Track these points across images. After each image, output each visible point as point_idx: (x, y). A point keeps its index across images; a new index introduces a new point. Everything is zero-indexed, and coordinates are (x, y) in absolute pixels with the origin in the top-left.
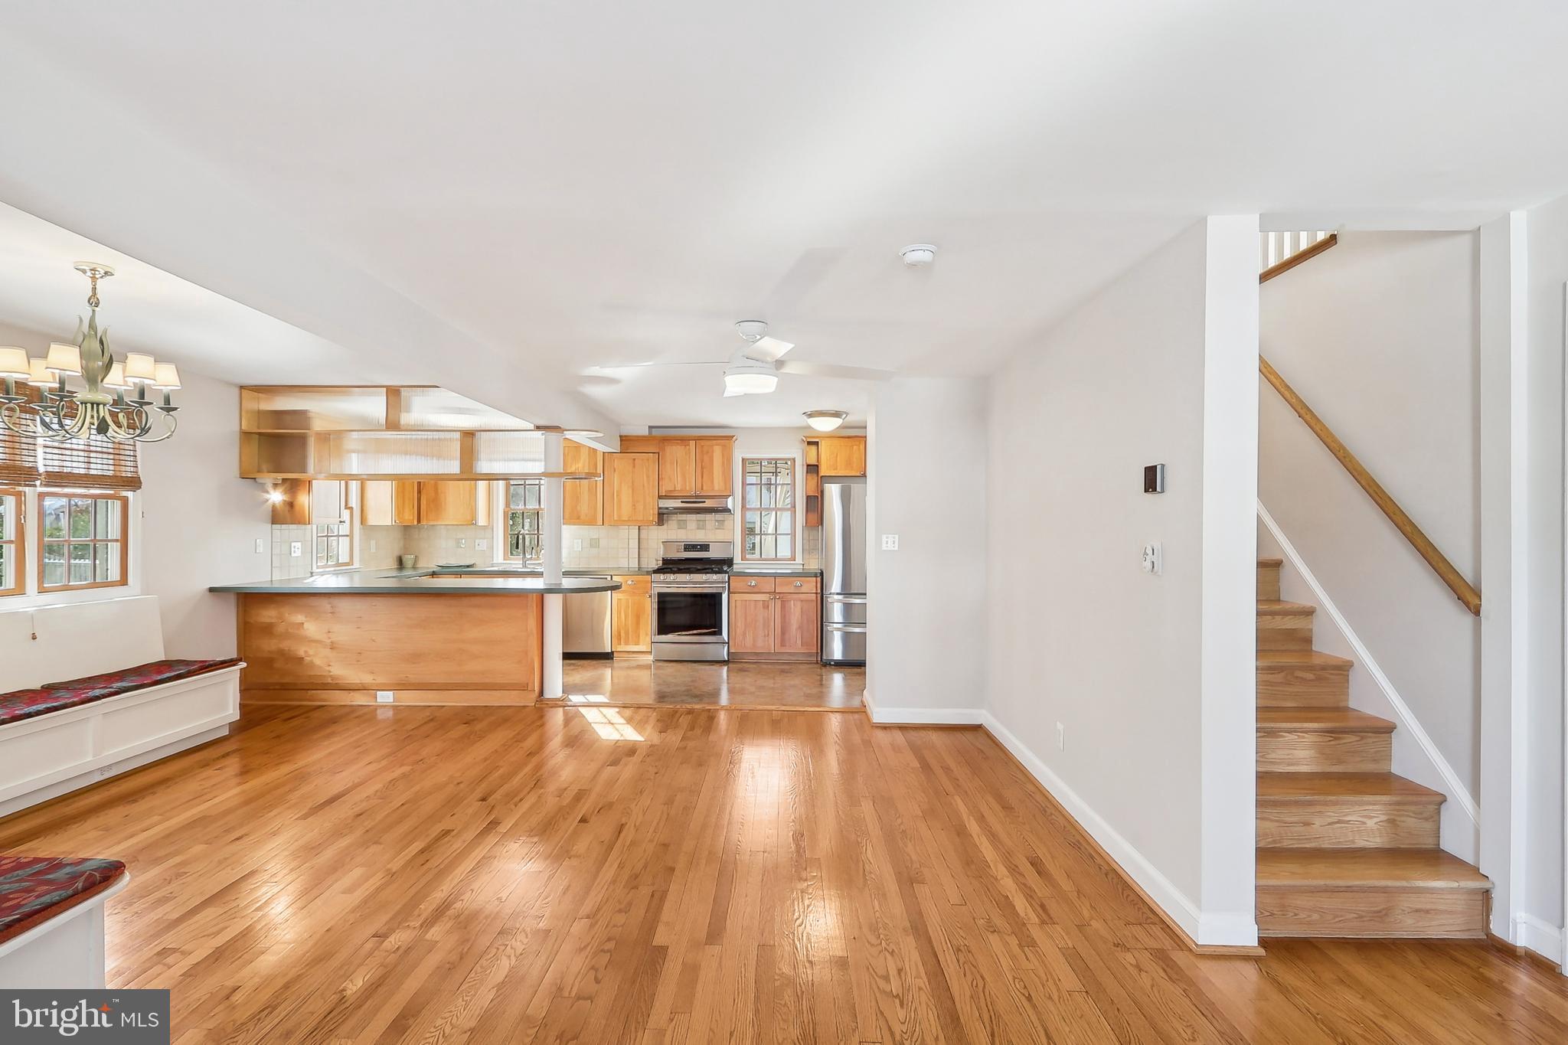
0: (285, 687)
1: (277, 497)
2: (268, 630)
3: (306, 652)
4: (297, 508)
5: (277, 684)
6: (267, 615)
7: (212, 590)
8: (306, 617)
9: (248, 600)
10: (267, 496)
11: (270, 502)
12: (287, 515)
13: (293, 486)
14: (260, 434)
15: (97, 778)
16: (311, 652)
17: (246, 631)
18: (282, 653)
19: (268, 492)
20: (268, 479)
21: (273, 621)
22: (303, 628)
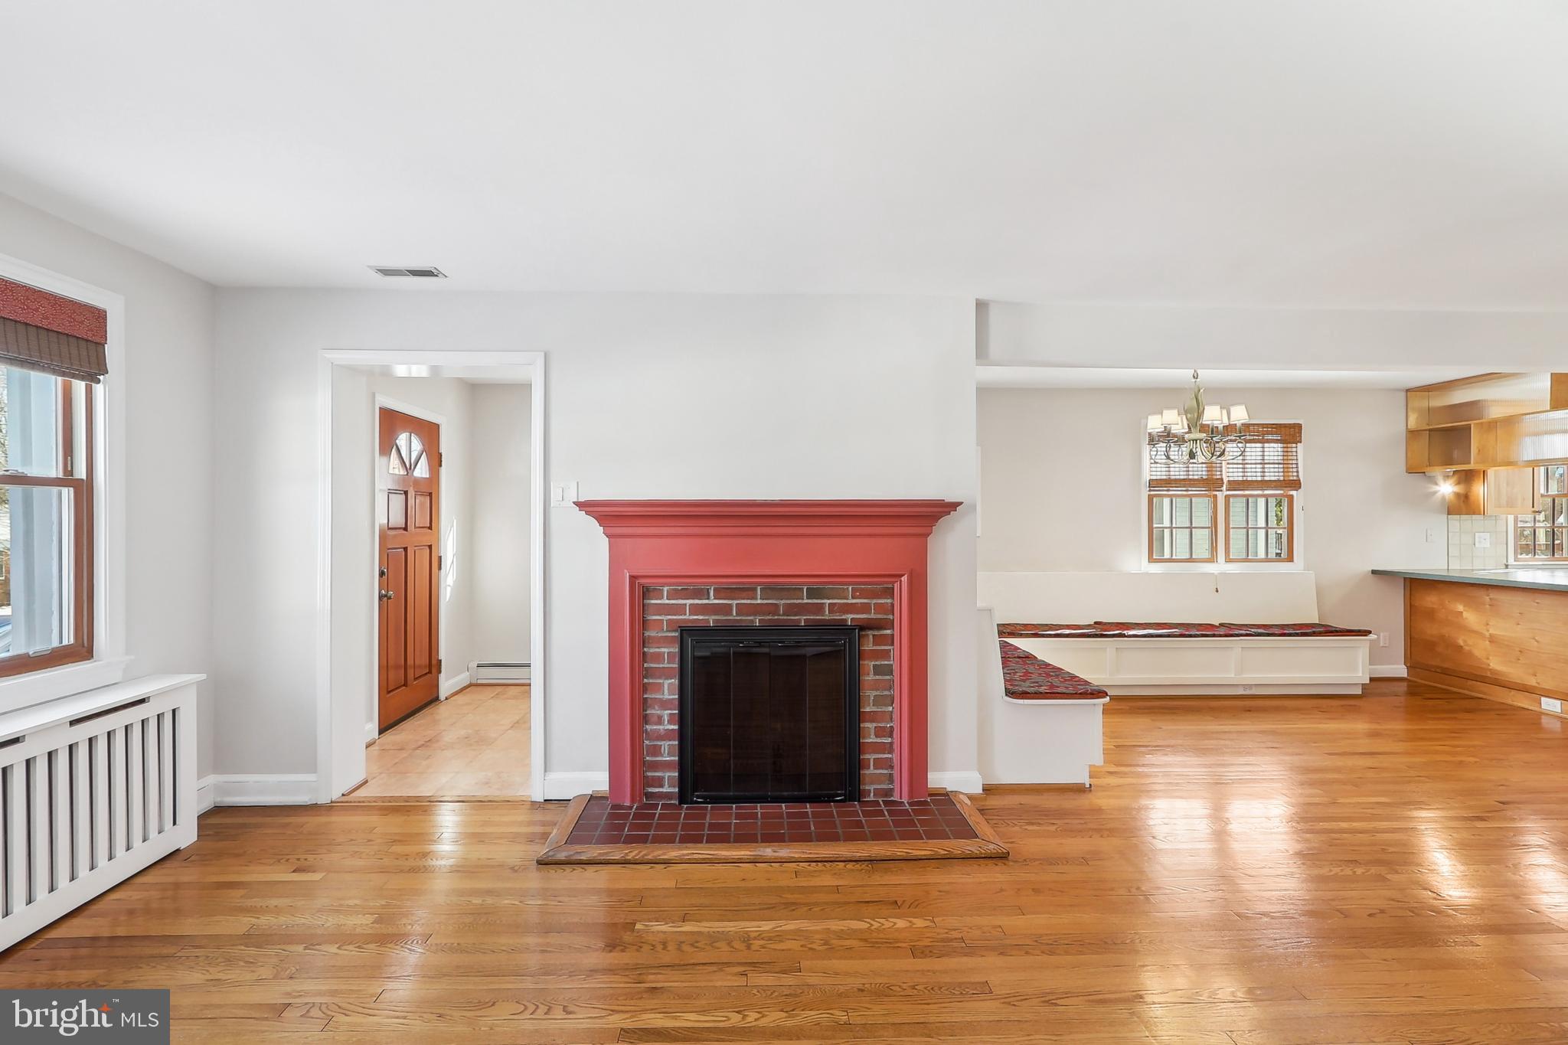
0: (1445, 672)
1: (1447, 489)
2: (1430, 615)
3: (1465, 641)
4: (1472, 498)
5: (1438, 667)
6: (1430, 600)
7: (1374, 572)
8: (1464, 606)
9: (1415, 585)
10: (1436, 488)
11: (1439, 495)
12: (1463, 506)
13: (1467, 477)
14: (1430, 430)
15: (1240, 692)
16: (1470, 642)
17: (1412, 613)
18: (1442, 637)
19: (1436, 484)
20: (1437, 472)
21: (1435, 606)
22: (1462, 616)
